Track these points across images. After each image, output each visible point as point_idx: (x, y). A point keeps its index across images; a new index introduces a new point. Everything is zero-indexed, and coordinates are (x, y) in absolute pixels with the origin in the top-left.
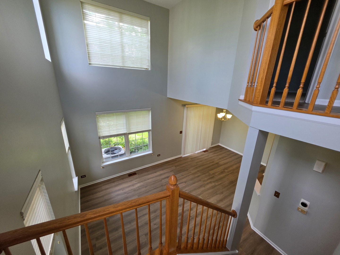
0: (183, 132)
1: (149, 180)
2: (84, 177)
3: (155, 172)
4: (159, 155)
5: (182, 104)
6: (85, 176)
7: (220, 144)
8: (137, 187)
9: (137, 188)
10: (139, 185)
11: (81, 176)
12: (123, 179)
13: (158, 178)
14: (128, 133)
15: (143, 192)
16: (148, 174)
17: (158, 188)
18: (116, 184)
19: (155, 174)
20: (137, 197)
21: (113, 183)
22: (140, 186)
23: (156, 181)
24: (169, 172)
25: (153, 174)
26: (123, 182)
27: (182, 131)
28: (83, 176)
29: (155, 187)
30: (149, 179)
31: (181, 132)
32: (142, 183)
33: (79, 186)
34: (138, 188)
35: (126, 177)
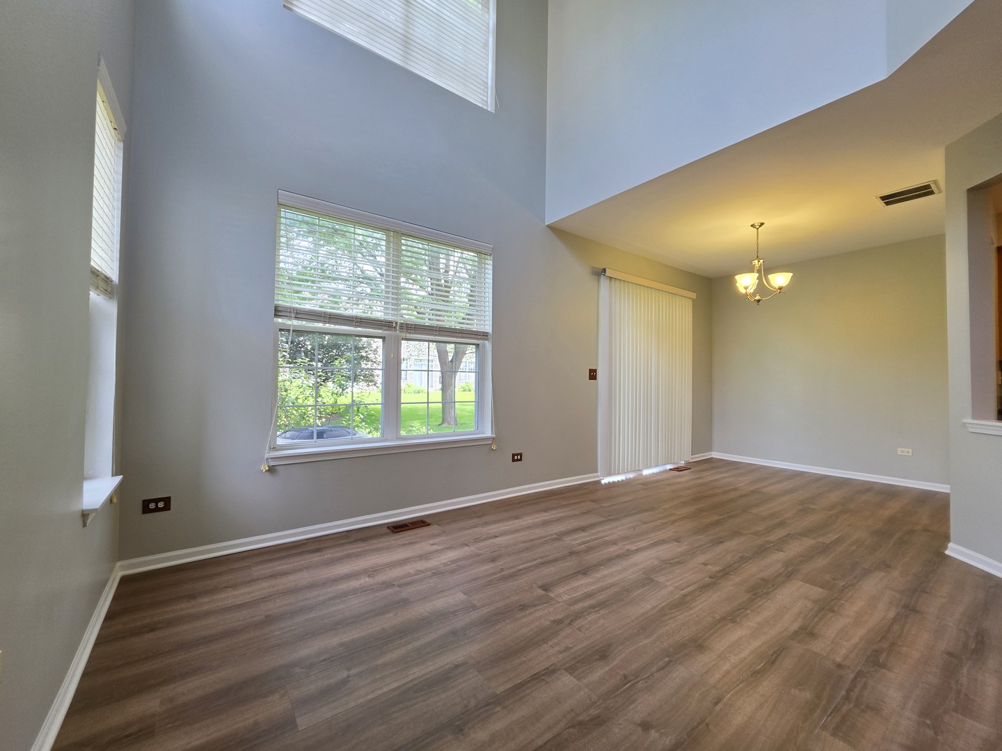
0: (599, 374)
1: (498, 539)
2: (157, 510)
3: (517, 518)
4: (517, 458)
5: (593, 267)
6: (167, 501)
7: (715, 455)
8: (444, 561)
9: (445, 565)
10: (452, 555)
11: (144, 501)
12: (364, 540)
13: (539, 532)
14: (402, 323)
15: (487, 576)
16: (487, 524)
17: (556, 560)
18: (330, 555)
19: (516, 521)
20: (460, 597)
21: (317, 554)
22: (464, 558)
23: (536, 542)
24: (576, 515)
25: (509, 523)
26: (366, 548)
27: (595, 371)
28: (156, 501)
29: (541, 558)
30: (496, 537)
31: (593, 375)
32: (466, 551)
33: (119, 564)
34: (453, 566)
35: (382, 535)
